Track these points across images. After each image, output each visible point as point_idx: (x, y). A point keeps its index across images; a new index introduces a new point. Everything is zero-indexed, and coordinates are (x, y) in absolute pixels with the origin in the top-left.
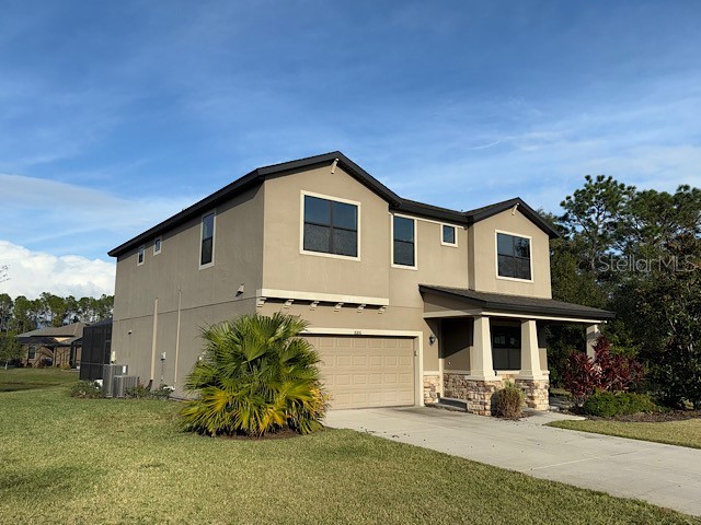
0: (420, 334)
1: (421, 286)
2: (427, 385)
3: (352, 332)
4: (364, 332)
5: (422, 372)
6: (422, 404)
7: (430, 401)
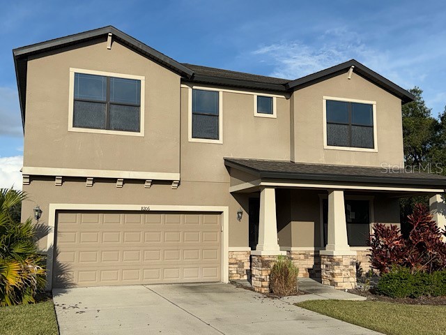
0: (225, 209)
1: (226, 160)
2: (233, 261)
3: (138, 208)
4: (153, 208)
5: (226, 248)
6: (226, 280)
7: (236, 277)
